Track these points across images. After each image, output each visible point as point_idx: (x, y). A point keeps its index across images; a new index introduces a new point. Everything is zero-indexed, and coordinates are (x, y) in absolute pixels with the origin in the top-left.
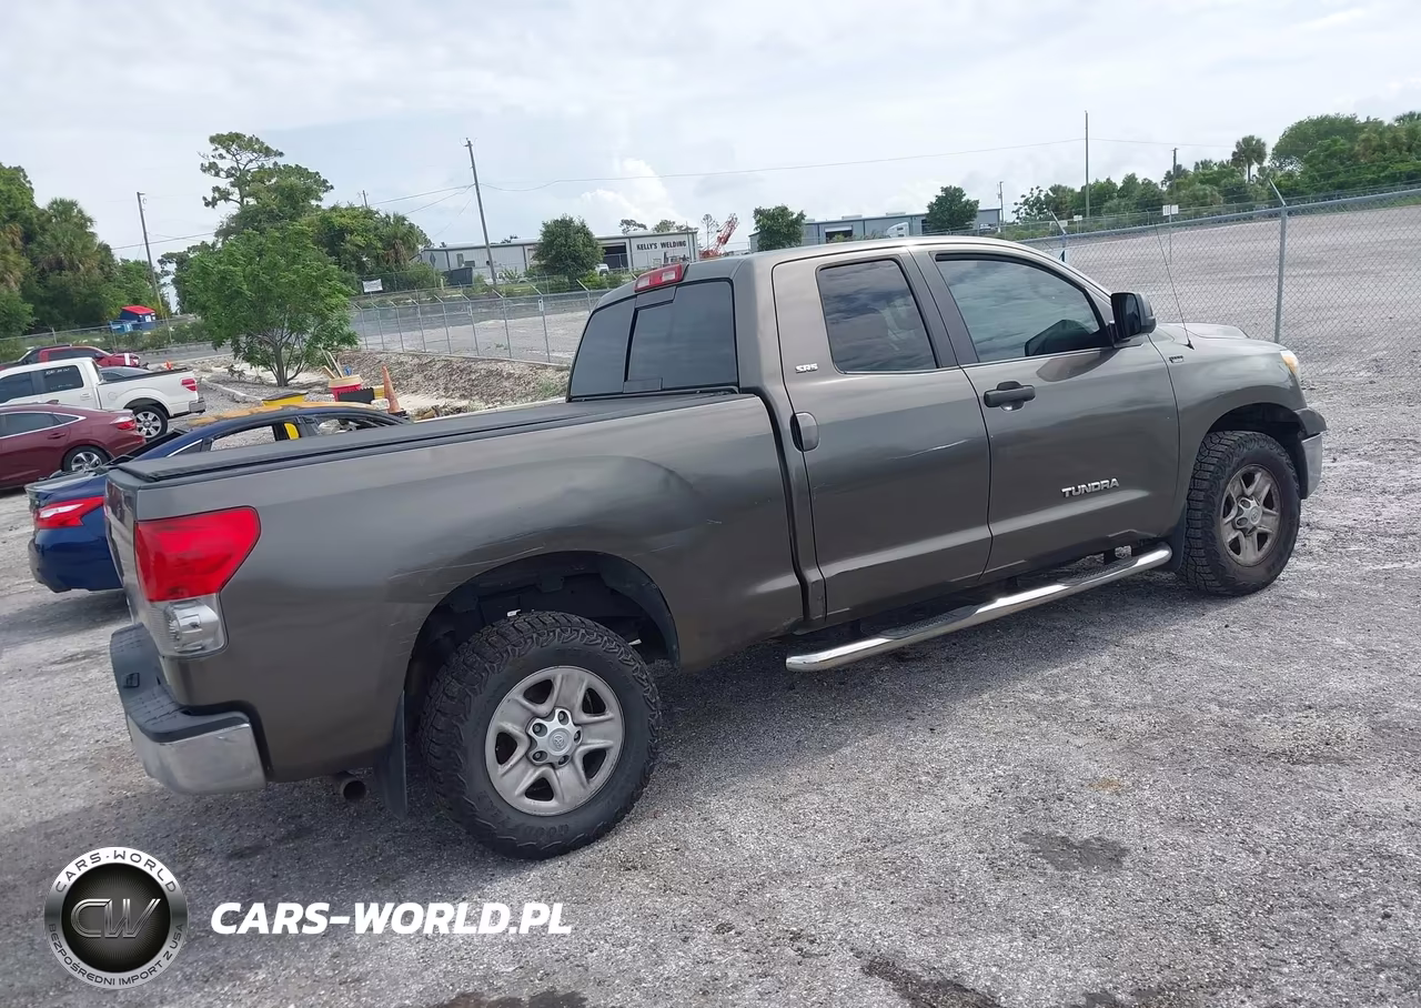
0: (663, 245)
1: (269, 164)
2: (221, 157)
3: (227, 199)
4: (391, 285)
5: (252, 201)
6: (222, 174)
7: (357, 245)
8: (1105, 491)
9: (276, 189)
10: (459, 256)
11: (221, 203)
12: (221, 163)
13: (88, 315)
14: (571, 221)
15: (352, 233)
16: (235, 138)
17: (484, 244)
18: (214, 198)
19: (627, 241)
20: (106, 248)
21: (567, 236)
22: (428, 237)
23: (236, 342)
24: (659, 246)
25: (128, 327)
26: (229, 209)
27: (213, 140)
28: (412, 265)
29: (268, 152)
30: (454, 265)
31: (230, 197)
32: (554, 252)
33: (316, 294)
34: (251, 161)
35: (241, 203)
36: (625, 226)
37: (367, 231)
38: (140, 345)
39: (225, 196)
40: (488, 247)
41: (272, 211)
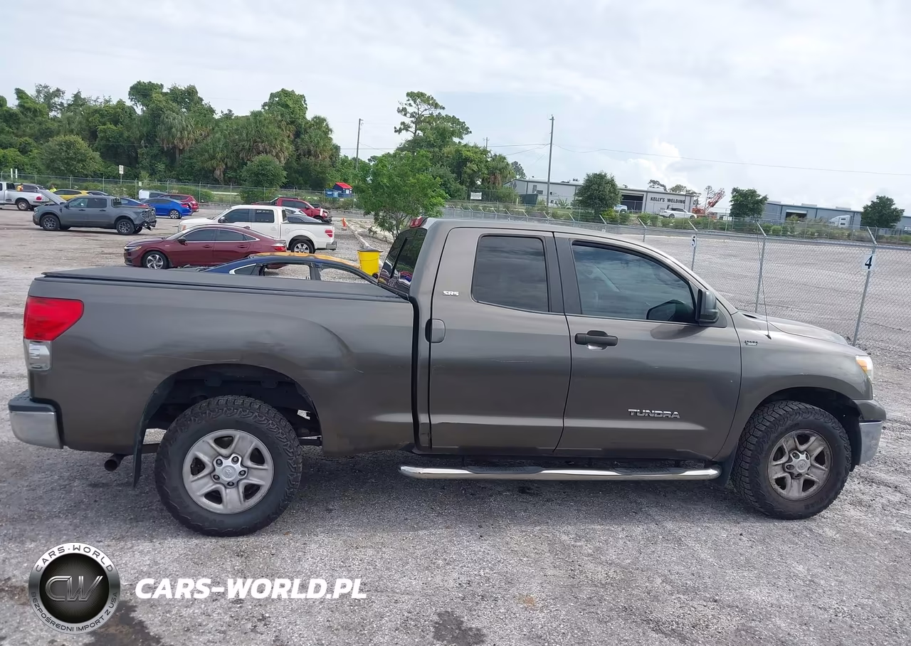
0: (669, 200)
1: (436, 113)
2: (410, 105)
3: (407, 130)
4: (487, 197)
5: (420, 133)
6: (408, 115)
7: (473, 170)
8: (667, 419)
9: (437, 128)
10: (535, 186)
11: (404, 132)
12: (410, 110)
13: (317, 184)
14: (605, 175)
15: (471, 162)
16: (421, 95)
17: (547, 181)
18: (400, 128)
19: (645, 194)
20: (337, 148)
21: (599, 185)
22: (524, 172)
23: (376, 215)
24: (666, 200)
25: (336, 194)
26: (408, 136)
27: (408, 95)
28: (504, 188)
29: (436, 106)
30: (530, 192)
31: (410, 129)
32: (589, 193)
33: (426, 195)
34: (426, 110)
35: (415, 134)
36: (652, 184)
37: (481, 162)
38: (337, 206)
39: (406, 128)
40: (548, 183)
41: (430, 141)
